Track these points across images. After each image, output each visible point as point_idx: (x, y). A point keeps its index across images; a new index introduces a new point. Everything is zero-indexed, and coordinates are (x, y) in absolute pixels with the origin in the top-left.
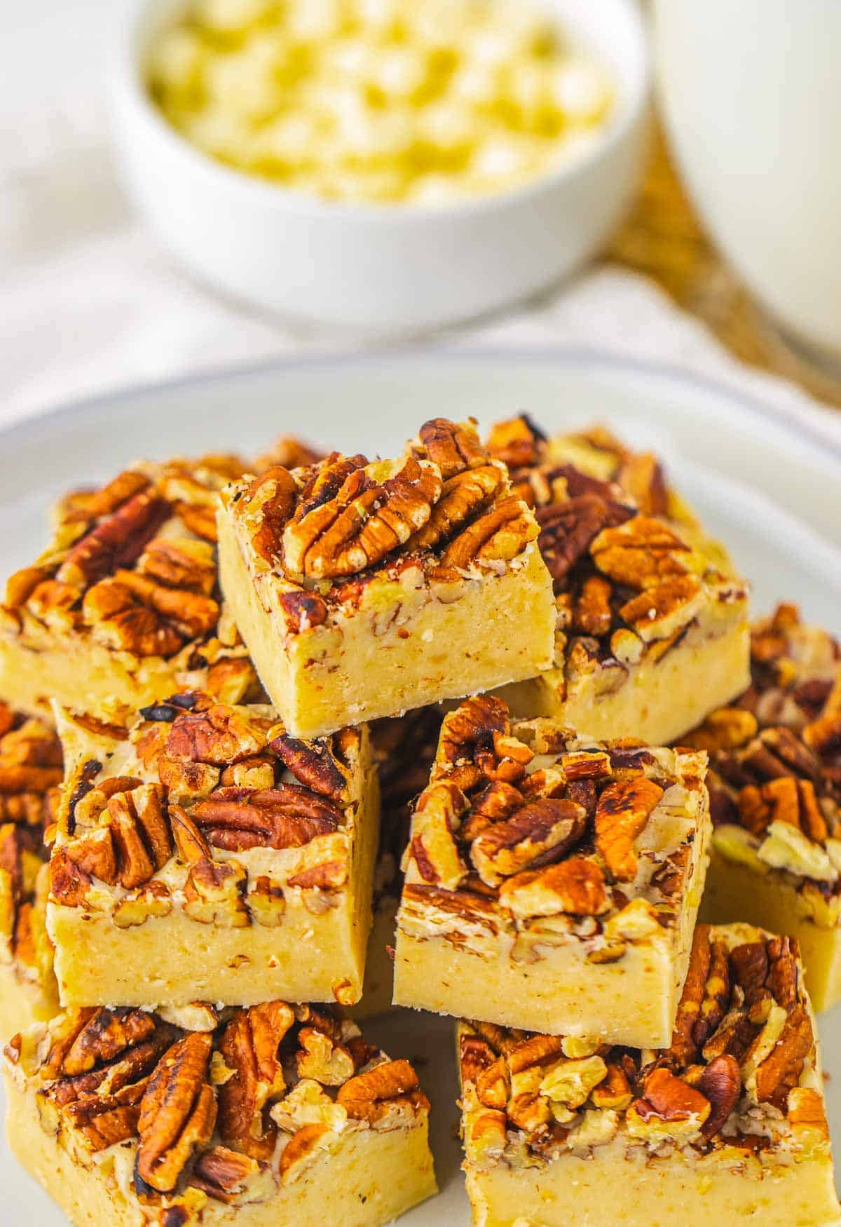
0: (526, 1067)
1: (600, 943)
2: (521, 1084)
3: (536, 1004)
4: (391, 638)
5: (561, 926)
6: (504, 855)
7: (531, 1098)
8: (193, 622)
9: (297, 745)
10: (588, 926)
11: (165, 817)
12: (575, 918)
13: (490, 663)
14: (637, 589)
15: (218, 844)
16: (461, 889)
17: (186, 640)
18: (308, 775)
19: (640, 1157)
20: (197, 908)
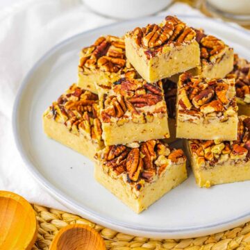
0: (207, 147)
1: (223, 117)
2: (207, 151)
3: (208, 133)
4: (168, 59)
5: (214, 115)
6: (200, 101)
7: (209, 154)
8: (121, 65)
9: (150, 84)
10: (220, 114)
11: (125, 102)
12: (217, 112)
13: (187, 64)
14: (212, 49)
15: (137, 107)
16: (191, 110)
17: (119, 69)
18: (154, 90)
19: (233, 164)
20: (134, 120)
